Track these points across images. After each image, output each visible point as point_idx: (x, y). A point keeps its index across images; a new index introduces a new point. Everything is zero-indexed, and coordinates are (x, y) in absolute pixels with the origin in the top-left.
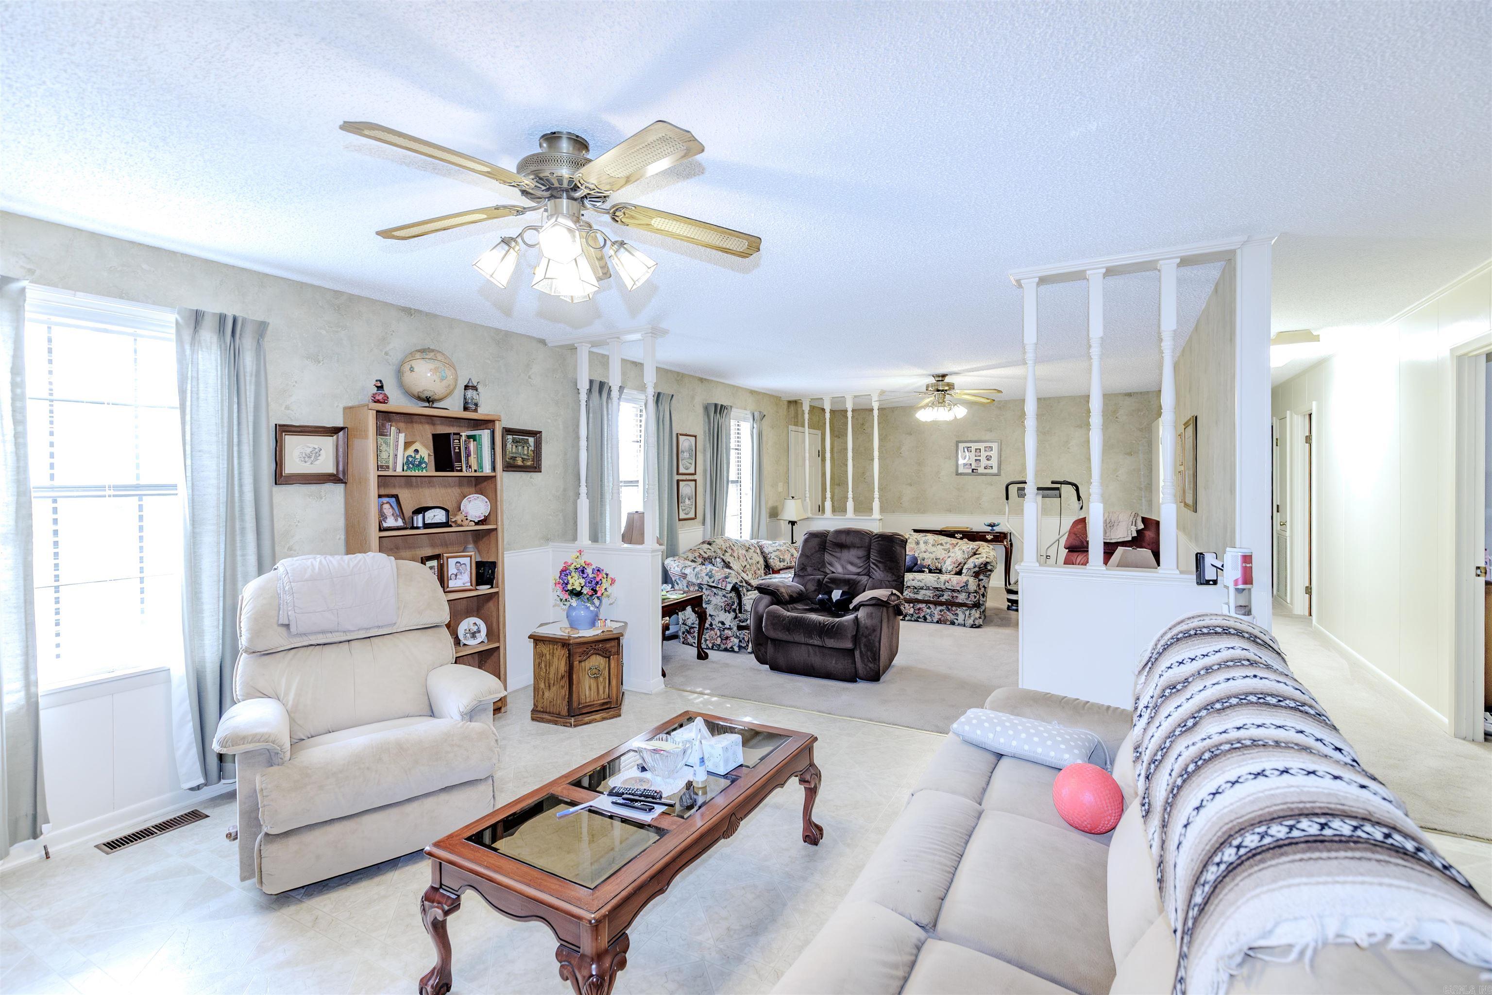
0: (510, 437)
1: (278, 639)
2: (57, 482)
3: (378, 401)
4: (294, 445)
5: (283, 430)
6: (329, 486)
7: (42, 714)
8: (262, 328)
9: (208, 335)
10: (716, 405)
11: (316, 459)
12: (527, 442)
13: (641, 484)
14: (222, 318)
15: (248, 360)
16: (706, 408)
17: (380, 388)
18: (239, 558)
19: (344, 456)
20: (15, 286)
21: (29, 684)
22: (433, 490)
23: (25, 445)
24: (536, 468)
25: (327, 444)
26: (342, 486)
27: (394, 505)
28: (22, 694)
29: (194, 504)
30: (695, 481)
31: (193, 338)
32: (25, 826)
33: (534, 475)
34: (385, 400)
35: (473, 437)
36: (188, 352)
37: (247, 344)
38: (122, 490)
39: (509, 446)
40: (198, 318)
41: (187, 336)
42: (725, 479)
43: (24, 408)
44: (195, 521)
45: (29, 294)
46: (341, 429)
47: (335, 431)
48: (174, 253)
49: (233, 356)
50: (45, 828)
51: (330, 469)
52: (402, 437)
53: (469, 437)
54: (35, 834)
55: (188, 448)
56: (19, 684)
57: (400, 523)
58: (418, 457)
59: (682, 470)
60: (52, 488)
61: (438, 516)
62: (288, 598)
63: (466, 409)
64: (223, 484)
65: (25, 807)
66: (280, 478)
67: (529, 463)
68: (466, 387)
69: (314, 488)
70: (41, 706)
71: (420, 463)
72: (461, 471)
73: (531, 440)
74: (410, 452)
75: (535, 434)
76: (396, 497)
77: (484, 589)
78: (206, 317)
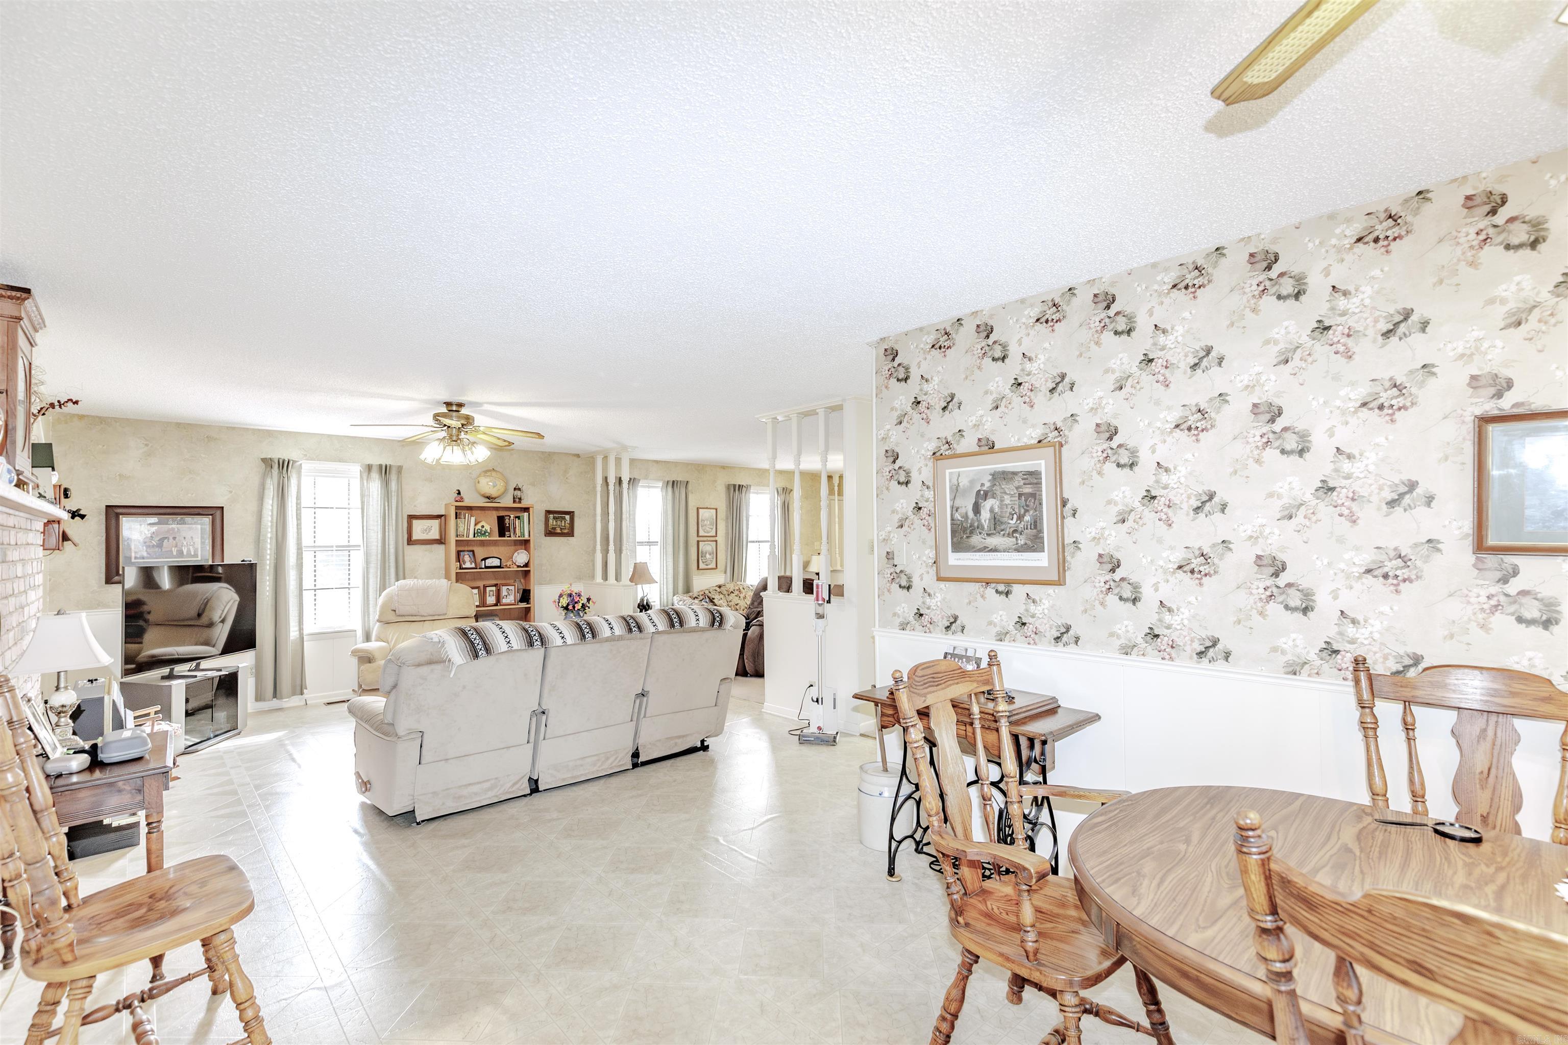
0: (551, 516)
1: (392, 617)
2: (316, 544)
3: (457, 501)
4: (418, 525)
5: (411, 518)
6: (436, 546)
7: (305, 643)
8: (400, 469)
9: (375, 475)
10: (734, 486)
11: (429, 532)
12: (564, 518)
13: (659, 544)
14: (381, 466)
15: (393, 485)
16: (728, 487)
17: (459, 493)
18: (387, 581)
19: (443, 531)
20: (298, 463)
21: (301, 629)
22: (497, 548)
23: (301, 528)
24: (571, 534)
25: (435, 523)
26: (443, 546)
27: (472, 556)
28: (298, 633)
29: (367, 555)
30: (716, 541)
31: (368, 477)
32: (298, 688)
33: (570, 538)
34: (462, 500)
35: (519, 518)
36: (365, 484)
37: (393, 477)
38: (340, 548)
39: (551, 521)
40: (369, 468)
41: (365, 477)
42: (745, 539)
43: (300, 513)
44: (367, 562)
45: (303, 465)
46: (442, 516)
47: (439, 517)
48: (362, 438)
49: (386, 483)
50: (305, 691)
51: (437, 537)
52: (473, 519)
53: (516, 517)
54: (302, 694)
55: (365, 528)
56: (297, 628)
57: (473, 565)
58: (484, 529)
59: (701, 533)
60: (314, 547)
61: (496, 562)
62: (396, 598)
63: (514, 502)
64: (380, 545)
65: (298, 682)
66: (410, 541)
67: (566, 531)
68: (515, 489)
69: (428, 546)
70: (305, 639)
71: (485, 532)
72: (510, 537)
73: (567, 517)
74: (479, 527)
75: (571, 514)
76: (473, 551)
77: (524, 605)
78: (373, 467)
